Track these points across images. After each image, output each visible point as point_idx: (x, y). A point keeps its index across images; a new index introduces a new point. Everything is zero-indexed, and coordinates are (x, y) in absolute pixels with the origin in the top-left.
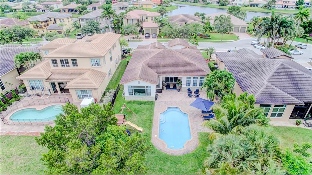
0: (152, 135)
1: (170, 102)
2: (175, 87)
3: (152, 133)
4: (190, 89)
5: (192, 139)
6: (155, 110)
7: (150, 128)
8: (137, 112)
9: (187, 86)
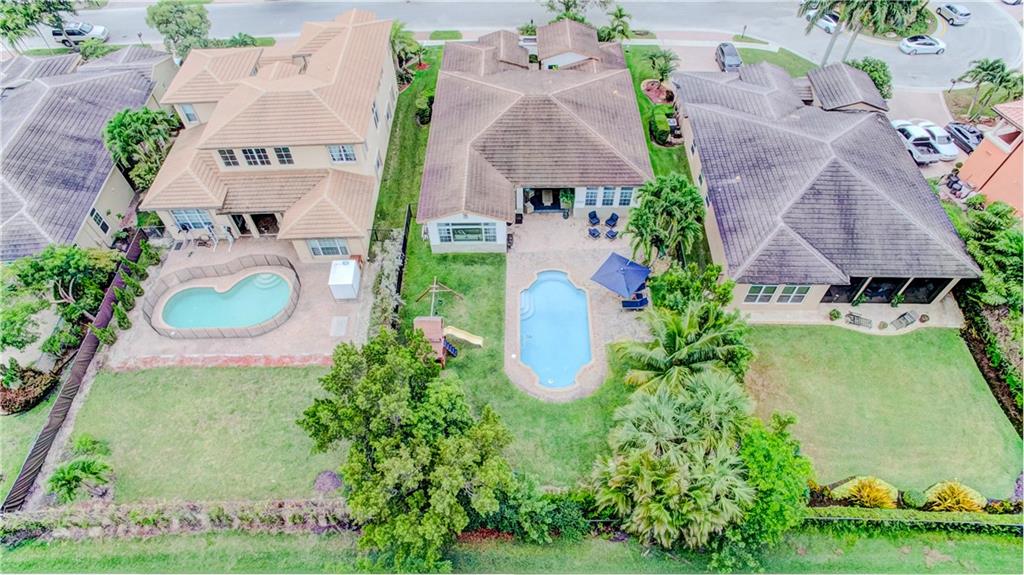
0: (505, 354)
1: (545, 254)
2: (556, 205)
3: (506, 349)
4: (594, 212)
5: (592, 362)
6: (507, 282)
7: (499, 335)
8: (465, 287)
9: (587, 204)
